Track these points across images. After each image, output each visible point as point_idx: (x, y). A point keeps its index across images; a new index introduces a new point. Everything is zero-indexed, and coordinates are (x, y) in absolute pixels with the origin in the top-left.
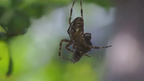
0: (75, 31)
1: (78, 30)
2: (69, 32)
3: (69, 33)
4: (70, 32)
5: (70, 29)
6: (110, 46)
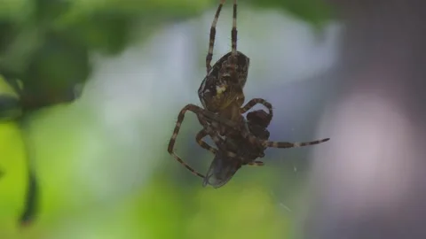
6: (324, 140)
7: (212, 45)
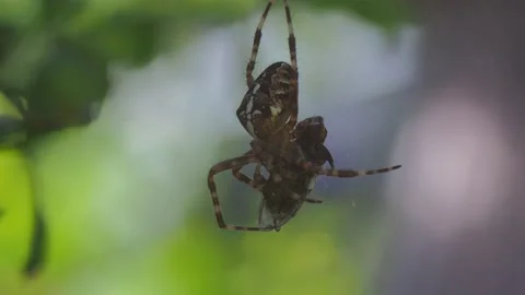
0: (267, 113)
1: (279, 110)
2: (246, 115)
3: (243, 121)
4: (249, 117)
5: (250, 106)
6: (395, 168)
7: (255, 51)
